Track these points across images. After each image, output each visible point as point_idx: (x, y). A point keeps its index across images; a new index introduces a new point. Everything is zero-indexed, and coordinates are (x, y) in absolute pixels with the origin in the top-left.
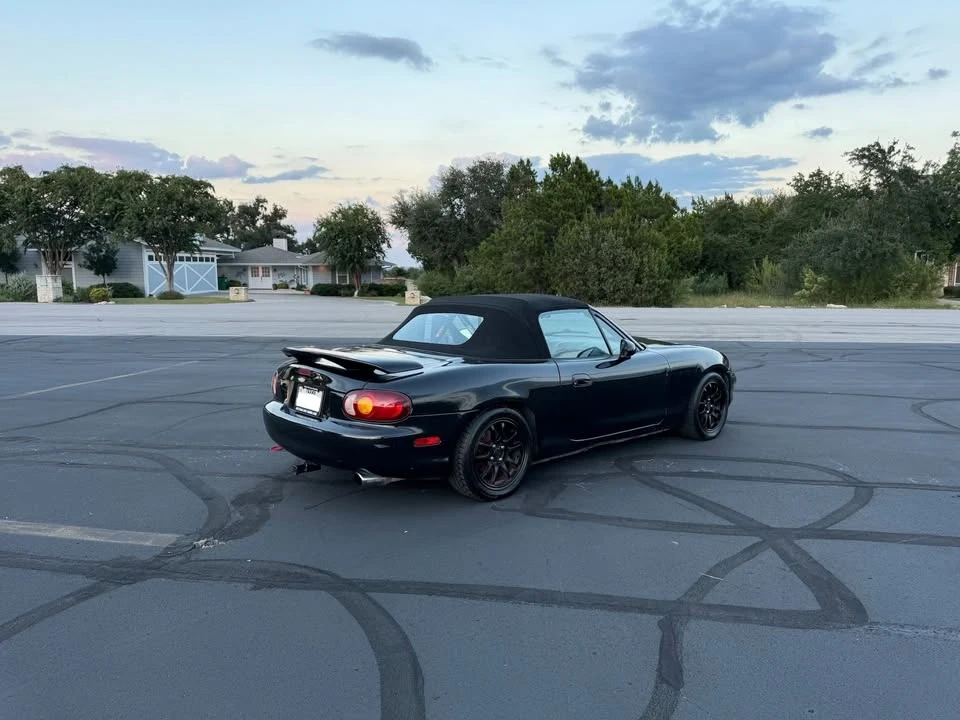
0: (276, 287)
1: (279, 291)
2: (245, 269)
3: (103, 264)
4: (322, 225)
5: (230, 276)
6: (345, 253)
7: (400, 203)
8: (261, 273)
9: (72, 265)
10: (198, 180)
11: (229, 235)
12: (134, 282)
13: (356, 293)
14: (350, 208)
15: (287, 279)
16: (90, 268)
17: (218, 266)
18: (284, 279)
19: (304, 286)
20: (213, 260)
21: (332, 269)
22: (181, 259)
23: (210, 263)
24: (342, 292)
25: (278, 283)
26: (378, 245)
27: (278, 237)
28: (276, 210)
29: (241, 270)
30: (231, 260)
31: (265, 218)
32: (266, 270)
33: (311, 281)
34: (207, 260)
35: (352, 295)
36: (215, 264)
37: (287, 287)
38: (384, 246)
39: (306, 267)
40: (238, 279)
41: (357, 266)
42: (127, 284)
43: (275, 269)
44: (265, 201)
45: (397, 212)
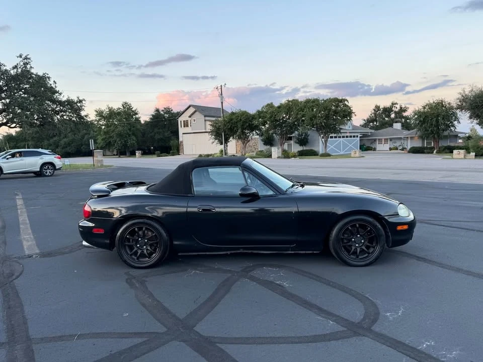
0: (391, 149)
1: (392, 151)
2: (375, 140)
3: (303, 141)
4: (415, 114)
5: (368, 144)
6: (428, 128)
7: (463, 96)
8: (383, 142)
9: (292, 142)
10: (341, 98)
11: (377, 123)
12: (315, 149)
13: (435, 152)
14: (434, 102)
15: (398, 144)
16: (297, 143)
17: (360, 140)
18: (395, 145)
19: (405, 148)
20: (357, 136)
21: (422, 138)
22: (331, 137)
23: (356, 138)
24: (426, 151)
25: (392, 147)
26: (452, 122)
27: (396, 122)
28: (401, 108)
29: (373, 141)
30: (369, 136)
31: (395, 112)
32: (386, 140)
33: (409, 145)
34: (354, 137)
35: (432, 153)
36: (358, 139)
37: (397, 149)
38: (455, 123)
39: (408, 138)
40: (371, 146)
41: (436, 136)
42: (312, 150)
43: (391, 140)
44: (396, 104)
45: (460, 101)
